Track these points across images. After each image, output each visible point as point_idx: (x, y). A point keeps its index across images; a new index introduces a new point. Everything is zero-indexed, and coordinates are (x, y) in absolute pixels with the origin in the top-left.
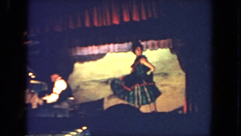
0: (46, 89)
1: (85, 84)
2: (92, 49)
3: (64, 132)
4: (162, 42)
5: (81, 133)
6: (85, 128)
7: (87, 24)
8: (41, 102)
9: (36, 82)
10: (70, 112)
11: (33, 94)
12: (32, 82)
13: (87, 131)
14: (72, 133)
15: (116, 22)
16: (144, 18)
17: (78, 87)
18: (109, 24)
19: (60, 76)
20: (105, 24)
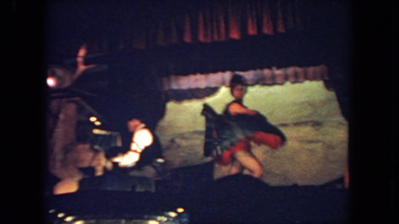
0: (119, 144)
1: (182, 136)
2: (196, 80)
3: (146, 216)
4: (311, 70)
5: (175, 218)
6: (180, 210)
7: (188, 39)
8: (109, 165)
9: (103, 132)
10: (158, 183)
11: (96, 152)
12: (96, 131)
13: (184, 215)
14: (159, 218)
15: (235, 35)
16: (281, 29)
17: (172, 141)
18: (223, 39)
19: (142, 122)
20: (216, 38)
